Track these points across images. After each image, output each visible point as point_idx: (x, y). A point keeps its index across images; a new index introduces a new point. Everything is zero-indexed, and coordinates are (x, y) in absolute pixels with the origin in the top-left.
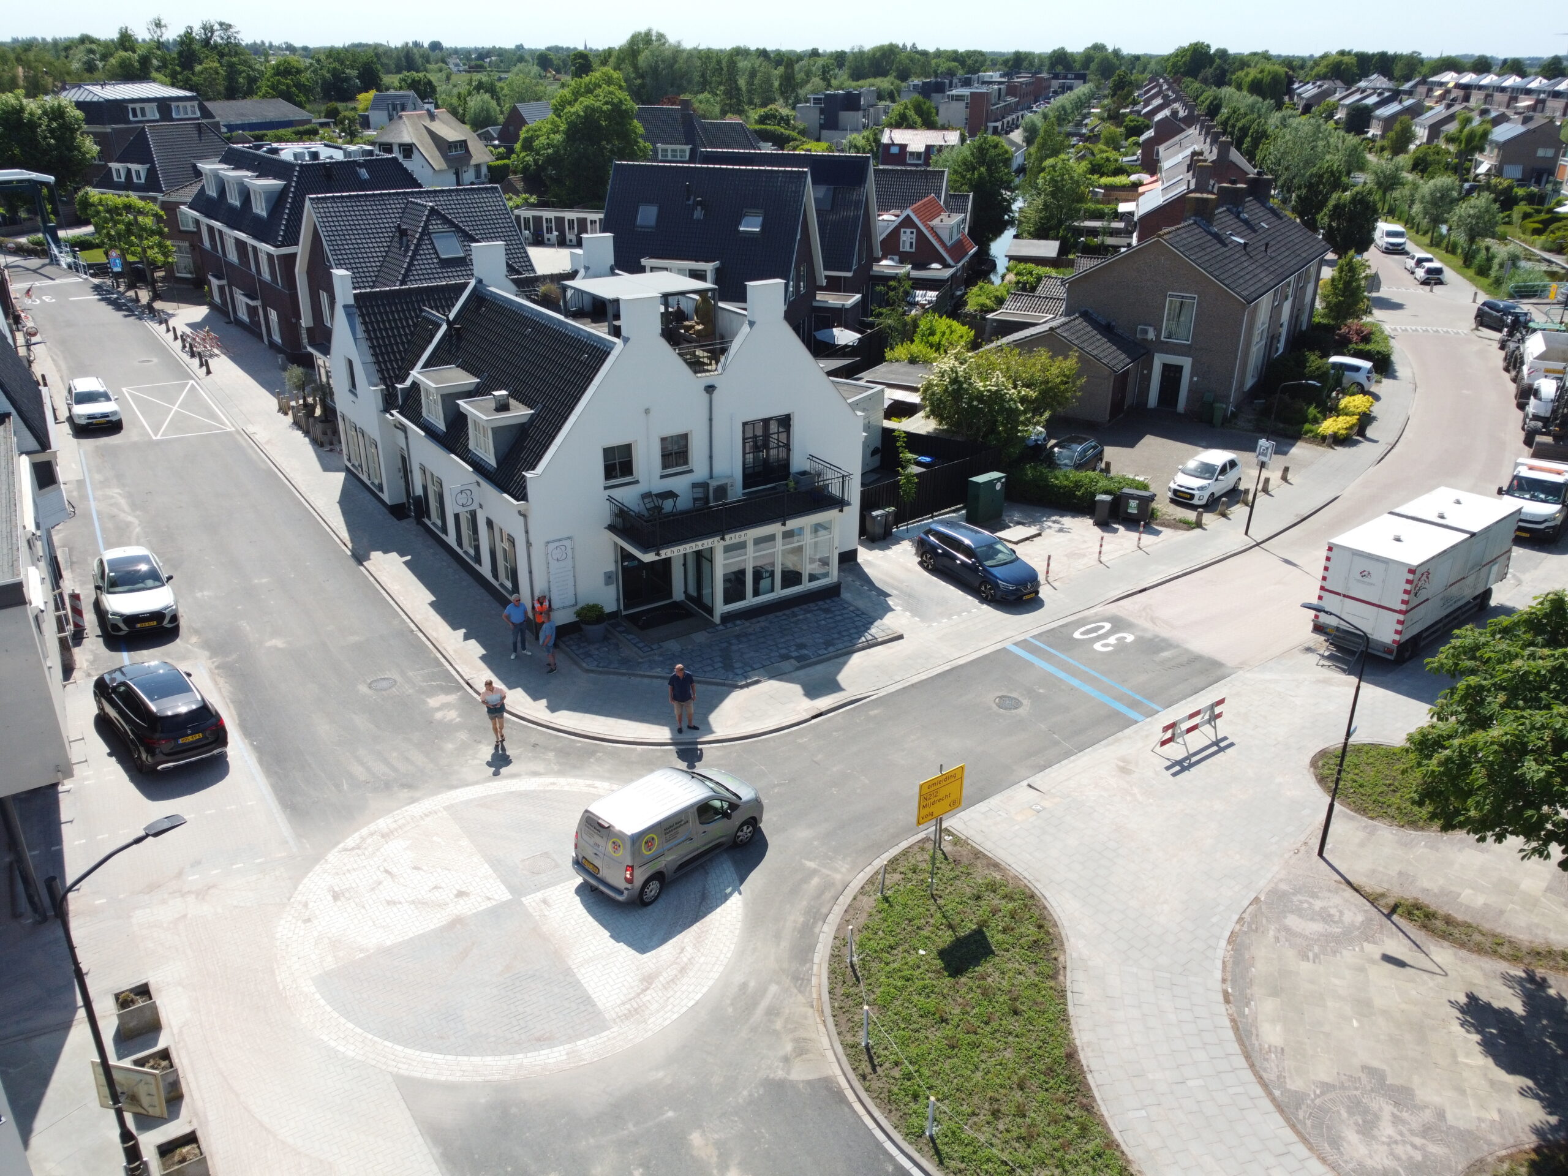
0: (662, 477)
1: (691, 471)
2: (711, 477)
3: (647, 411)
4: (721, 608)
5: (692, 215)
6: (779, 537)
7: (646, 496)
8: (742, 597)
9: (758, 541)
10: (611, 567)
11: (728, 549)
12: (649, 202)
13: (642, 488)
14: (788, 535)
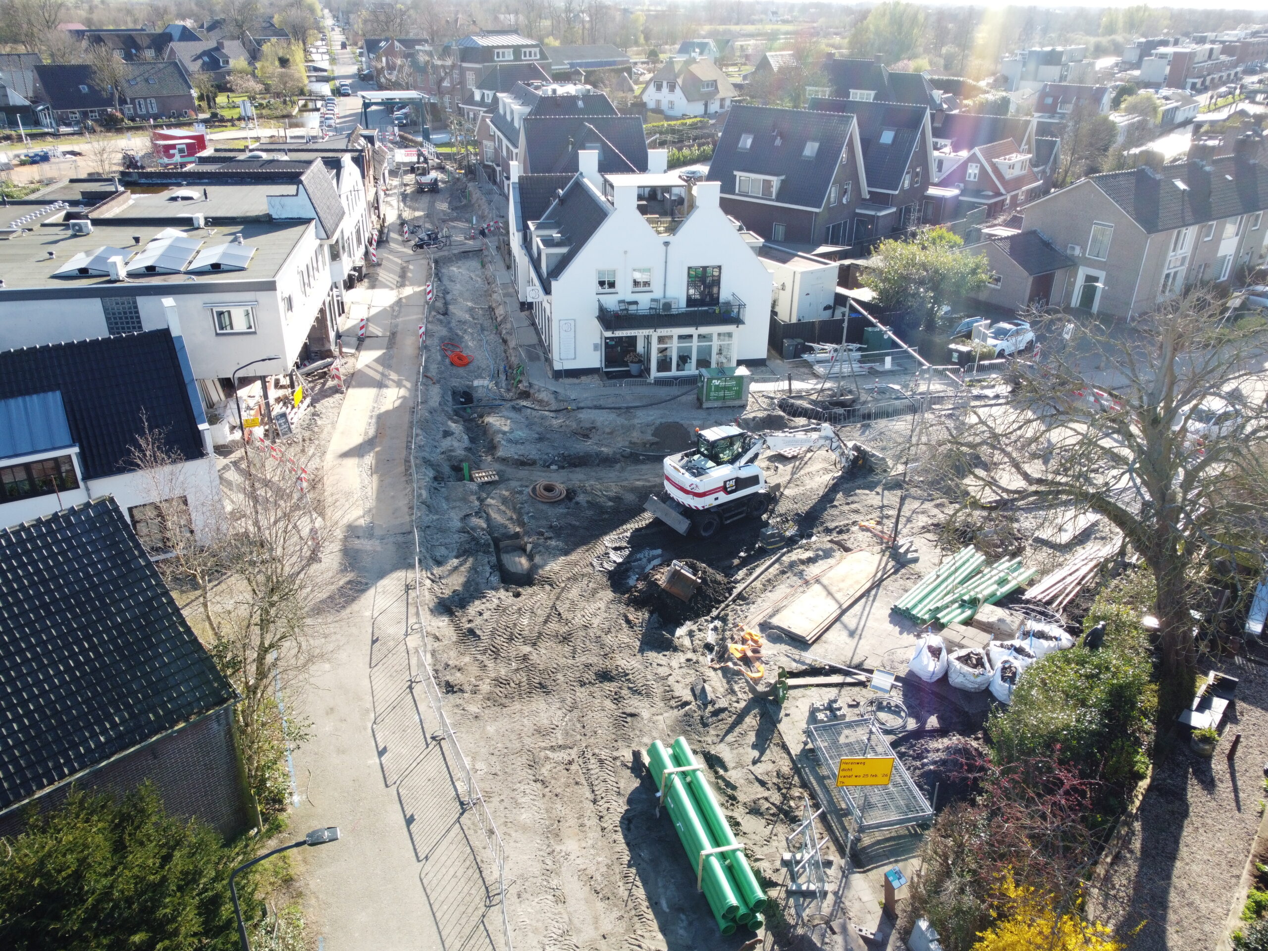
0: (632, 292)
1: (650, 291)
2: (663, 297)
3: (626, 252)
4: (654, 373)
5: (774, 142)
6: (695, 338)
7: (620, 302)
8: (670, 370)
9: (681, 337)
10: (598, 341)
11: (660, 338)
12: (749, 132)
13: (620, 297)
14: (701, 337)
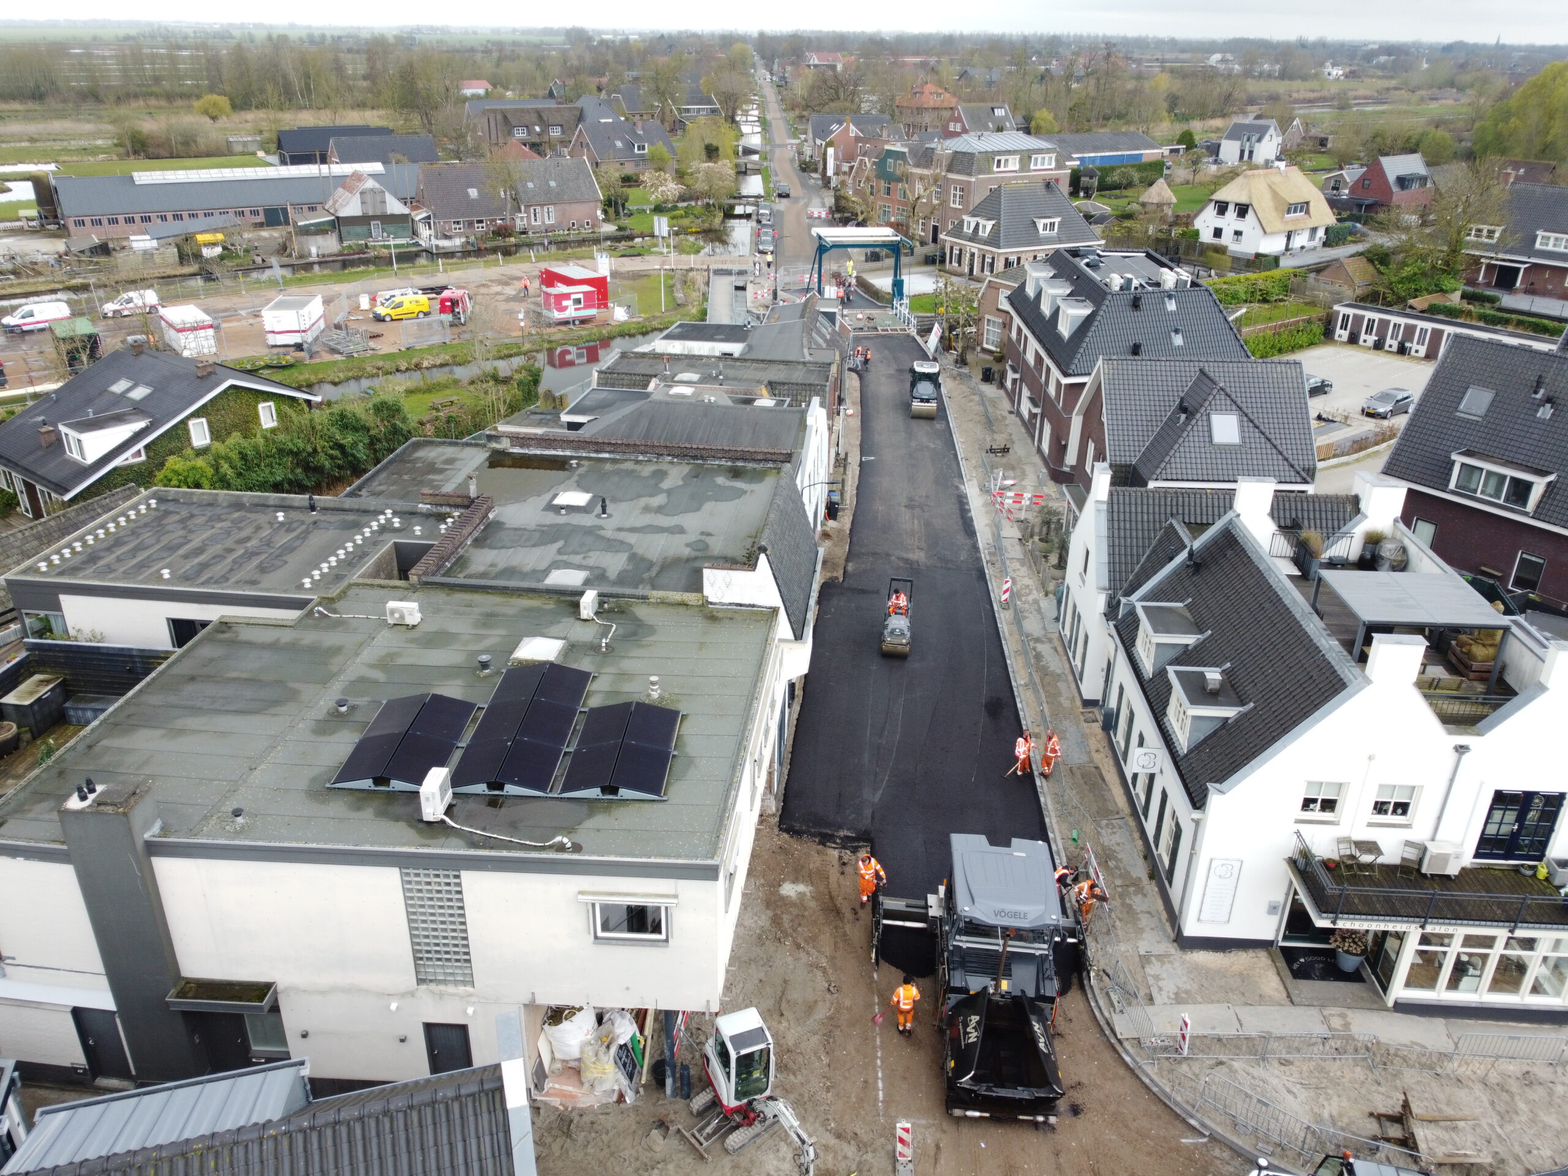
0: (1370, 825)
1: (1407, 826)
2: (1433, 839)
3: (1371, 757)
4: (1397, 990)
5: (1537, 411)
6: (1501, 941)
7: (1343, 840)
8: (1431, 987)
9: (1469, 941)
11: (1425, 940)
12: (1484, 384)
13: (1341, 831)
14: (1514, 942)
